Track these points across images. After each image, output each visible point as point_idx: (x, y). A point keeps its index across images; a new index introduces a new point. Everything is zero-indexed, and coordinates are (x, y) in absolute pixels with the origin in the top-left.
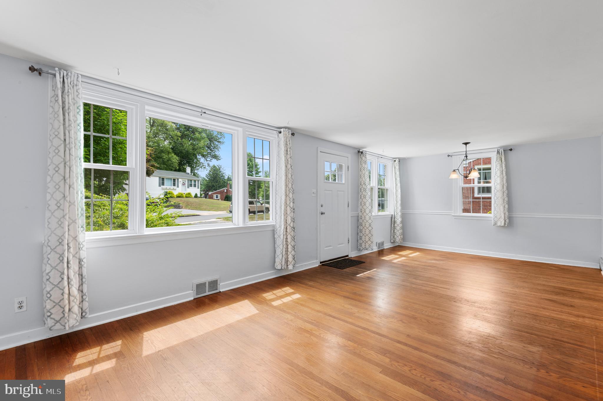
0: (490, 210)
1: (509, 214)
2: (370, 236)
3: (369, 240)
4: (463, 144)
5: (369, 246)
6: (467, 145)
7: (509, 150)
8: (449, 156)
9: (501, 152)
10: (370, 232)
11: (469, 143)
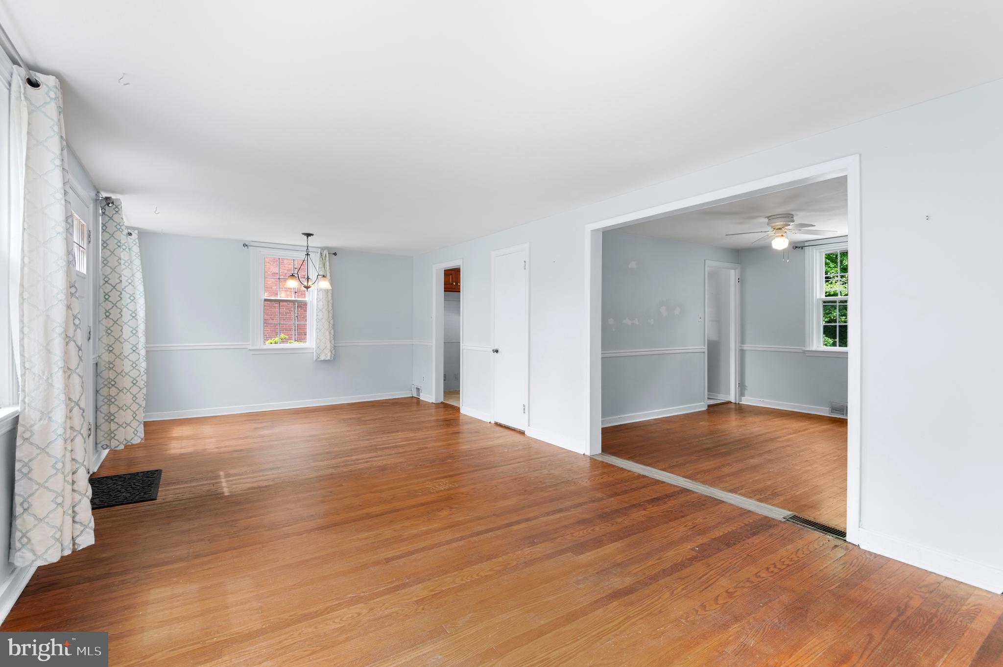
0: (305, 339)
1: (335, 343)
2: (134, 410)
3: (134, 418)
4: (303, 234)
5: (136, 432)
6: (309, 238)
7: (333, 254)
8: (245, 245)
9: (324, 255)
10: (134, 399)
11: (312, 235)
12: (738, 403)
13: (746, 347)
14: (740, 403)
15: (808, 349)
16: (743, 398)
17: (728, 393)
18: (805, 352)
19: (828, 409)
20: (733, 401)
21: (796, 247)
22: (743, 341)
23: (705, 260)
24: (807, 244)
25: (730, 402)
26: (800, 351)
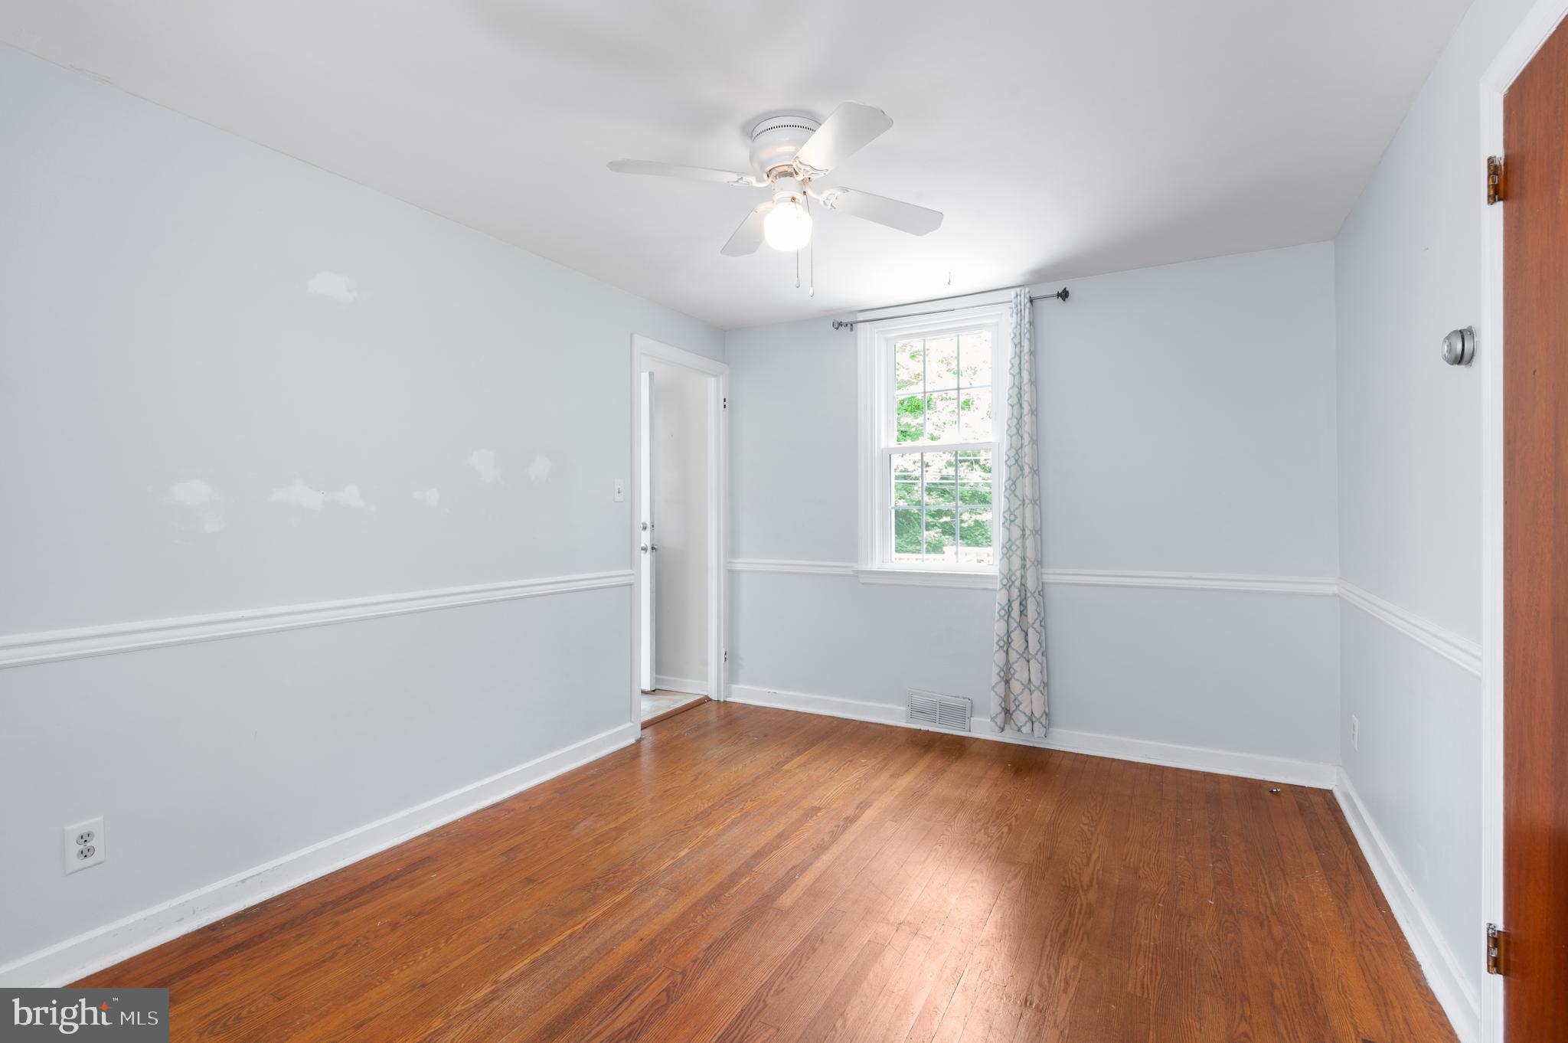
12: (725, 702)
13: (742, 564)
14: (728, 700)
15: (863, 567)
16: (734, 686)
17: (704, 677)
18: (858, 573)
19: (904, 708)
20: (714, 697)
21: (840, 324)
22: (732, 549)
23: (632, 335)
24: (861, 317)
25: (707, 700)
26: (849, 572)
